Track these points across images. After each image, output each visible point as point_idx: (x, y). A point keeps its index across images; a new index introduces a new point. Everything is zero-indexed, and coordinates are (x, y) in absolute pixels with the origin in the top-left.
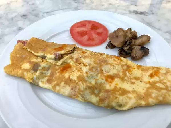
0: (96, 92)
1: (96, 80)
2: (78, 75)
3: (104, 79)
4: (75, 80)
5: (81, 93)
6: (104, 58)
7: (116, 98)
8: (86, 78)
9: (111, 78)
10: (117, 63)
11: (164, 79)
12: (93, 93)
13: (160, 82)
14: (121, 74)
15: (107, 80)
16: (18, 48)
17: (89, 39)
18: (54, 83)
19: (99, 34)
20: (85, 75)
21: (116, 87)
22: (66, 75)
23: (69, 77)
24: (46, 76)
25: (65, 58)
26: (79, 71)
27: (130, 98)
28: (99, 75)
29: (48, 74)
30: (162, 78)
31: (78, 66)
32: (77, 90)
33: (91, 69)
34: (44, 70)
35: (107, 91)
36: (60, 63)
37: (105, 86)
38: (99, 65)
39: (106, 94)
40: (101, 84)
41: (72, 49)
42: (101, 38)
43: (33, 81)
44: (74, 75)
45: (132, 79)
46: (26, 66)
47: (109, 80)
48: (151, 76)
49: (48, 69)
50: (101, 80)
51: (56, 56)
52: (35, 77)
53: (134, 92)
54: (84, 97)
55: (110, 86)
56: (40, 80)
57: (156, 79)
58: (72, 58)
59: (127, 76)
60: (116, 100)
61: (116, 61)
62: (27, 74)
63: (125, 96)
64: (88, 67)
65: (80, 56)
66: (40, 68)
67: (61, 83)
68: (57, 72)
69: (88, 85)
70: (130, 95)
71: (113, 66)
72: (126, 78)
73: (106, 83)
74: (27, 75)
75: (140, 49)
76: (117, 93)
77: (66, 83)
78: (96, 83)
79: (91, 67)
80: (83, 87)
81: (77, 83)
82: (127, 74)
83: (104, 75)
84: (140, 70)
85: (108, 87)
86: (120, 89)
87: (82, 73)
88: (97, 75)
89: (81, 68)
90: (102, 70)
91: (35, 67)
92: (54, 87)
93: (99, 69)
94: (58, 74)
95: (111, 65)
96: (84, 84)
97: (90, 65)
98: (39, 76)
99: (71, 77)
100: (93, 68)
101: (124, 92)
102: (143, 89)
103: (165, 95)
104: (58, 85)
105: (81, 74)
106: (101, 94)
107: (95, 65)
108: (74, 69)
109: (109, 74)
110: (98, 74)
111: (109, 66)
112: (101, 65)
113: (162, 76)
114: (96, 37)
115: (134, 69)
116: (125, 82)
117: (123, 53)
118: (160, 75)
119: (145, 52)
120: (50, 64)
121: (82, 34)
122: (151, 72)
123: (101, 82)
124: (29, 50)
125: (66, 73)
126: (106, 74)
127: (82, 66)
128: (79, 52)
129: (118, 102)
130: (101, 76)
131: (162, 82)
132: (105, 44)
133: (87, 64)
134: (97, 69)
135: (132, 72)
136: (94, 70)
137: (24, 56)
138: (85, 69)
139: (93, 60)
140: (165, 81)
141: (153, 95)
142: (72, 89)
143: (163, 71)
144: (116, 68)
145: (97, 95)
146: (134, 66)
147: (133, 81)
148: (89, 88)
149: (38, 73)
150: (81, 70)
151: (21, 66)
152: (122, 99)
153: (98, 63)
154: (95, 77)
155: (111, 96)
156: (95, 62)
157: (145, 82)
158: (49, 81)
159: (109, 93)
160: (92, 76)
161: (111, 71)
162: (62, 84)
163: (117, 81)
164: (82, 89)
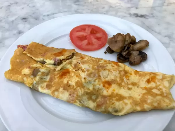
0: (94, 97)
1: (94, 85)
2: (76, 81)
3: (102, 85)
4: (73, 86)
5: (79, 98)
6: (102, 63)
7: (113, 103)
8: (84, 83)
9: (109, 84)
10: (115, 69)
11: (160, 85)
12: (90, 98)
13: (156, 88)
14: (118, 80)
15: (104, 86)
16: (18, 53)
17: (89, 44)
18: (53, 89)
19: (98, 39)
20: (83, 80)
21: (113, 93)
22: (65, 81)
23: (68, 82)
24: (45, 82)
25: (64, 63)
26: (77, 76)
27: (126, 104)
28: (97, 81)
29: (47, 79)
30: (158, 83)
31: (77, 72)
32: (75, 96)
33: (89, 75)
34: (44, 76)
35: (104, 97)
36: (58, 68)
37: (103, 92)
38: (97, 71)
39: (103, 99)
40: (99, 90)
41: (71, 54)
42: (100, 43)
43: (33, 86)
44: (73, 81)
45: (129, 84)
46: (26, 71)
47: (107, 85)
48: (148, 81)
49: (48, 74)
50: (99, 85)
51: (55, 61)
52: (35, 82)
53: (130, 98)
54: (82, 102)
55: (107, 91)
56: (40, 86)
57: (152, 85)
58: (70, 63)
59: (124, 82)
60: (112, 106)
61: (114, 67)
62: (27, 79)
63: (121, 102)
64: (86, 73)
65: (79, 62)
66: (39, 73)
67: (59, 88)
68: (56, 77)
69: (86, 90)
70: (126, 101)
71: (111, 72)
72: (123, 84)
73: (104, 88)
74: (27, 81)
75: (139, 55)
76: (114, 99)
77: (65, 89)
78: (94, 89)
79: (89, 72)
80: (81, 92)
81: (76, 89)
82: (125, 79)
83: (102, 81)
84: (138, 76)
85: (105, 93)
86: (117, 94)
87: (81, 79)
88: (95, 81)
89: (79, 74)
90: (100, 76)
91: (35, 72)
92: (53, 92)
93: (97, 75)
94: (57, 80)
95: (109, 70)
96: (82, 89)
97: (88, 70)
98: (38, 81)
99: (70, 82)
100: (91, 73)
101: (121, 98)
102: (139, 95)
103: (160, 101)
104: (57, 90)
105: (79, 80)
106: (98, 100)
107: (93, 71)
108: (73, 75)
109: (107, 79)
110: (96, 79)
111: (107, 72)
112: (99, 71)
113: (159, 81)
114: (95, 42)
115: (131, 74)
116: (122, 88)
117: (121, 58)
118: (156, 81)
119: (143, 57)
120: (49, 70)
121: (82, 38)
122: (148, 77)
123: (99, 88)
124: (29, 55)
125: (65, 78)
126: (103, 80)
127: (80, 71)
128: (78, 57)
129: (114, 108)
130: (99, 81)
131: (158, 88)
132: (104, 49)
133: (85, 70)
134: (94, 75)
135: (130, 78)
136: (92, 76)
137: (24, 61)
138: (83, 75)
139: (91, 66)
140: (161, 87)
141: (149, 101)
142: (70, 95)
143: (160, 77)
144: (114, 74)
145: (94, 101)
146: (131, 72)
147: (130, 86)
148: (87, 93)
149: (37, 78)
150: (80, 76)
151: (21, 71)
152: (118, 104)
153: (96, 68)
154: (93, 83)
155: (108, 102)
156: (93, 68)
157: (142, 88)
158: (48, 87)
159: (106, 99)
160: (90, 82)
161: (109, 77)
162: (61, 89)
163: (114, 86)
164: (80, 94)
